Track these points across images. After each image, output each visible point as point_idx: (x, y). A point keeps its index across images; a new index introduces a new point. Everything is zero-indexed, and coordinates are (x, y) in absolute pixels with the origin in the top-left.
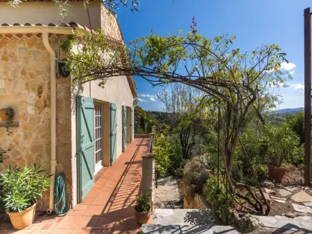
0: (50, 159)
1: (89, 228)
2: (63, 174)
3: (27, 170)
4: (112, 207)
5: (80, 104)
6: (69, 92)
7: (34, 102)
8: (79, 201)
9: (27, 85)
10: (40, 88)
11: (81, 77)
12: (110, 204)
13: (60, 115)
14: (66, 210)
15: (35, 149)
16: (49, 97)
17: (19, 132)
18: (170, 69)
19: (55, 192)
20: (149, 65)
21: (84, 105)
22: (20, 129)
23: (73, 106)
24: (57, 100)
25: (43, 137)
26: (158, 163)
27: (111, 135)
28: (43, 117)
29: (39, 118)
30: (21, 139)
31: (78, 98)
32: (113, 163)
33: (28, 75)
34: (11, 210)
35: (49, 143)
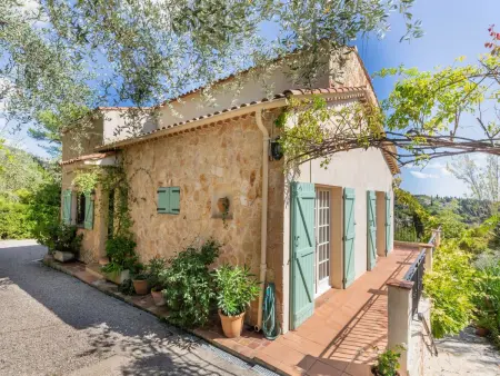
0: (260, 263)
1: (299, 369)
2: (273, 285)
3: (237, 271)
4: (335, 354)
5: (296, 193)
6: (282, 178)
7: (246, 192)
8: (292, 328)
9: (241, 172)
10: (253, 174)
11: (297, 157)
12: (333, 347)
13: (272, 207)
14: (275, 334)
15: (247, 246)
16: (261, 185)
17: (233, 225)
18: (444, 129)
19: (264, 305)
20: (401, 127)
21: (300, 194)
22: (233, 221)
23: (286, 196)
24: (269, 189)
25: (254, 233)
26: (438, 304)
27: (344, 239)
28: (255, 209)
29: (251, 211)
30: (234, 234)
31: (293, 185)
32: (347, 286)
33: (242, 161)
34: (223, 312)
35: (260, 242)
